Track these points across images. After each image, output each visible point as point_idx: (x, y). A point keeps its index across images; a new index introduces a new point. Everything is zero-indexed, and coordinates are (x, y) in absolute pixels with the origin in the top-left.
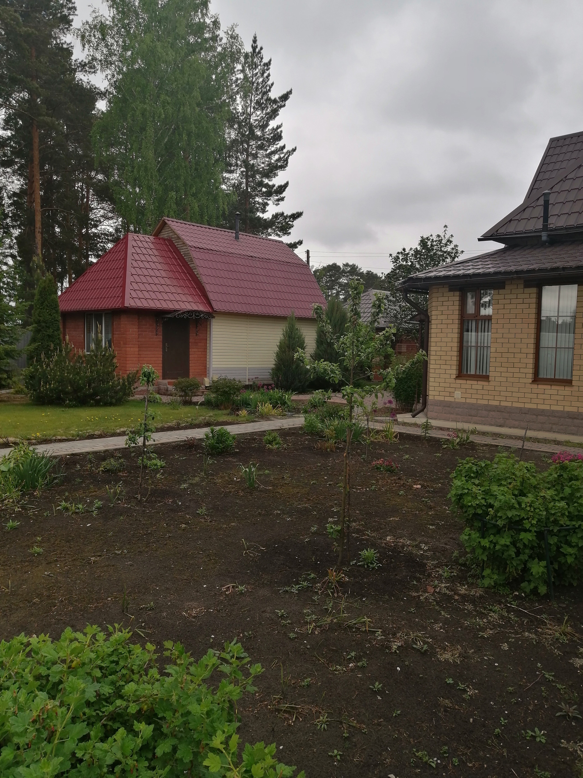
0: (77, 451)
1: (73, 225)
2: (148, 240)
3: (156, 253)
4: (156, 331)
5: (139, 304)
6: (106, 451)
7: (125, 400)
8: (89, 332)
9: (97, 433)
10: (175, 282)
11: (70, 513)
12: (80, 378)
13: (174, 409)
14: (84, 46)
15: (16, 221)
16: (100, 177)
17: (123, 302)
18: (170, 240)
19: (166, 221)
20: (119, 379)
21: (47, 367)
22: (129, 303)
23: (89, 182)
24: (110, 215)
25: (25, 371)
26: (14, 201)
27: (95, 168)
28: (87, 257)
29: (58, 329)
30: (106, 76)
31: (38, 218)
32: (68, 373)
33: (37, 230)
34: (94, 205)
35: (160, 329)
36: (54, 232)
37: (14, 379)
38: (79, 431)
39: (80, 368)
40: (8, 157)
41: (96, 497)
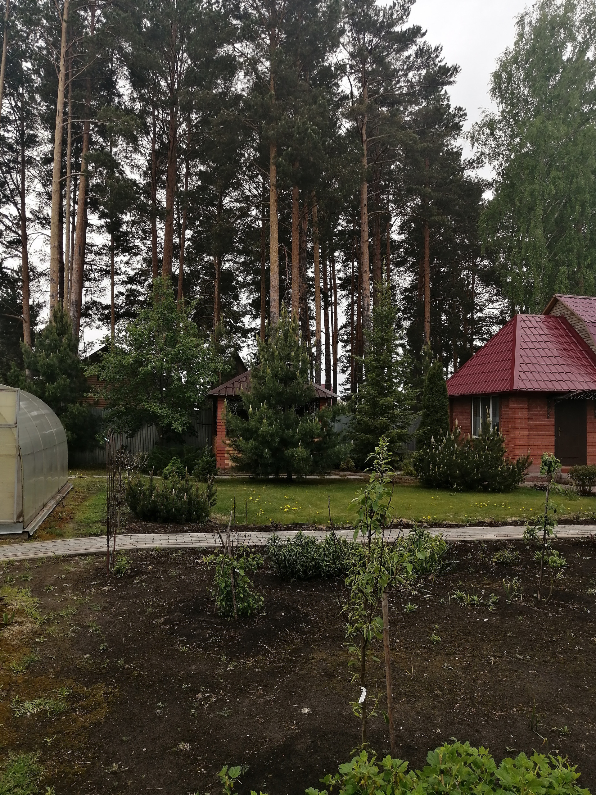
0: (468, 538)
1: (459, 312)
2: (539, 320)
3: (547, 332)
4: (548, 414)
5: (529, 386)
6: (497, 541)
7: (515, 487)
8: (476, 415)
9: (486, 520)
10: (569, 362)
11: (465, 604)
12: (469, 463)
13: (570, 500)
14: (473, 146)
15: (406, 314)
16: (486, 262)
17: (512, 385)
18: (562, 318)
19: (558, 298)
20: (507, 464)
21: (436, 450)
22: (518, 385)
23: (474, 270)
24: (495, 298)
25: (415, 454)
26: (405, 295)
27: (482, 254)
28: (472, 340)
29: (446, 414)
30: (494, 167)
31: (427, 309)
32: (456, 457)
33: (426, 320)
34: (479, 290)
35: (553, 412)
36: (440, 320)
37: (406, 461)
38: (468, 517)
39: (468, 452)
40: (401, 257)
41: (492, 591)
